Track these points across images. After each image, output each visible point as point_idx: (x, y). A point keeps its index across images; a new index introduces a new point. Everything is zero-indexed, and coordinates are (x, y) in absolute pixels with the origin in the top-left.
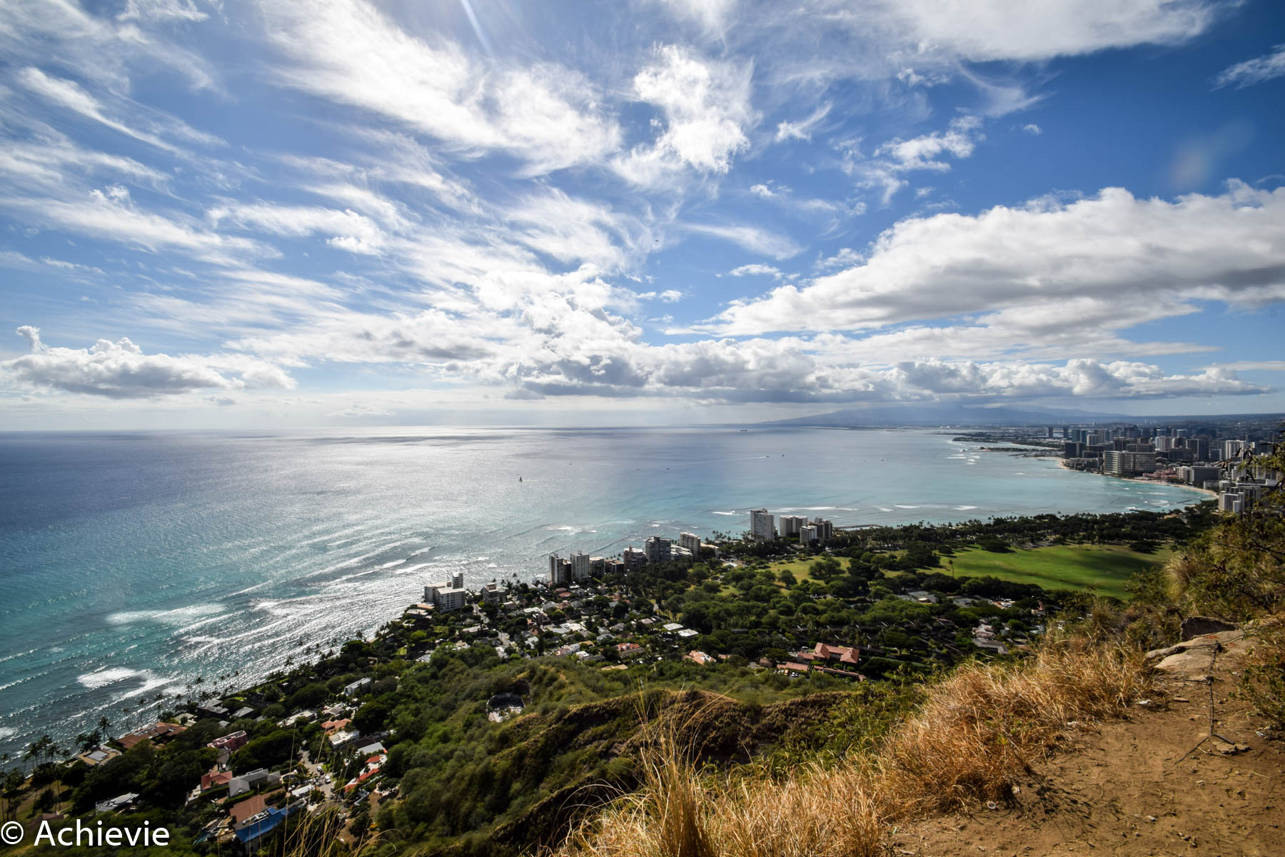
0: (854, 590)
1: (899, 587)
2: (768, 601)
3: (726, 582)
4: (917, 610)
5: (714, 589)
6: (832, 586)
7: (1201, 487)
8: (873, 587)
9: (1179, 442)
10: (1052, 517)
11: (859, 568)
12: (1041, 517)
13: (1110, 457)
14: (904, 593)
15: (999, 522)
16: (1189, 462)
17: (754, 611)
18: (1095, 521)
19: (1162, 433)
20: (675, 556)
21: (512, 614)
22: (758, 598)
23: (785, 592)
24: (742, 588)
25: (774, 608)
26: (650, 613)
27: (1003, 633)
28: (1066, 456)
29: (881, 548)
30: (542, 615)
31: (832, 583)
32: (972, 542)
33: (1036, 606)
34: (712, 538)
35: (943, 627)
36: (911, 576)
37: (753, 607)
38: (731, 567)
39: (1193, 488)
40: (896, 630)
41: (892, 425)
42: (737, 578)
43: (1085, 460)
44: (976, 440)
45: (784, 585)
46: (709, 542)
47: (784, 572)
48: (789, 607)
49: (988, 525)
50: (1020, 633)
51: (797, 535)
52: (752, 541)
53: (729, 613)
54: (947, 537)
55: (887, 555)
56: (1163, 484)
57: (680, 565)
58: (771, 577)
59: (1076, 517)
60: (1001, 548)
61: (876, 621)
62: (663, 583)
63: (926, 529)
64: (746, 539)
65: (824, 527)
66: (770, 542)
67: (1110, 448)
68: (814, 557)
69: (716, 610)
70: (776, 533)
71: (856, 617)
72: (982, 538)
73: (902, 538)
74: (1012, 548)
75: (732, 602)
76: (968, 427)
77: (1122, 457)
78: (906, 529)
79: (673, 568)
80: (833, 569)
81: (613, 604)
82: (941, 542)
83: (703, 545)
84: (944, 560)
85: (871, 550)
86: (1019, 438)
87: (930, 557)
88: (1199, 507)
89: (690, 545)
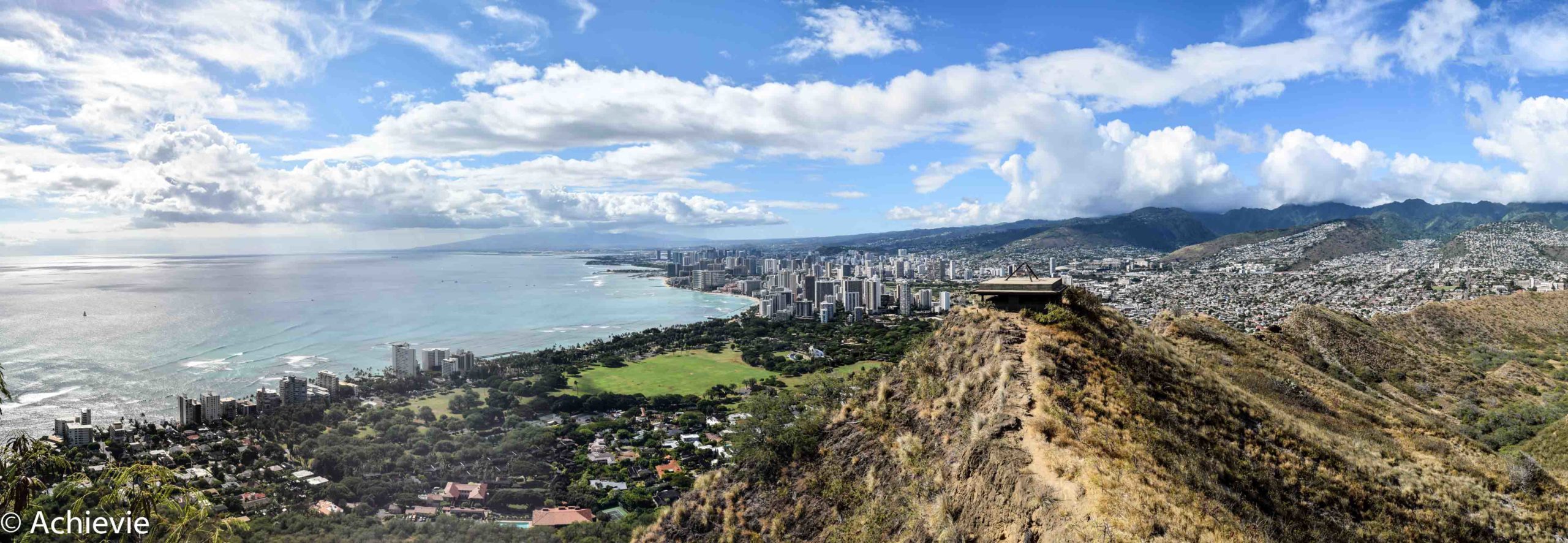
0: (488, 422)
1: (530, 412)
2: (404, 441)
3: (364, 423)
4: (544, 434)
5: (351, 431)
6: (469, 420)
7: (750, 295)
8: (508, 415)
9: (740, 261)
10: (655, 330)
11: (496, 397)
12: (647, 331)
13: (697, 275)
14: (535, 418)
15: (617, 339)
16: (744, 277)
17: (389, 453)
18: (685, 331)
19: (730, 255)
20: (312, 397)
21: (137, 455)
22: (395, 439)
23: (422, 430)
24: (379, 429)
25: (410, 448)
26: (280, 460)
27: (613, 442)
28: (669, 276)
29: (518, 375)
30: (167, 459)
31: (469, 417)
32: (595, 361)
33: (639, 414)
34: (352, 376)
35: (565, 447)
36: (543, 401)
37: (388, 449)
38: (369, 406)
39: (746, 297)
40: (523, 459)
41: (537, 251)
42: (375, 418)
43: (681, 278)
44: (604, 263)
45: (423, 422)
46: (348, 380)
47: (424, 408)
48: (425, 447)
49: (608, 343)
50: (626, 441)
51: (439, 368)
52: (394, 377)
53: (363, 457)
54: (575, 358)
55: (523, 382)
56: (729, 295)
57: (316, 406)
58: (409, 415)
59: (672, 328)
60: (617, 364)
61: (507, 451)
62: (296, 426)
63: (558, 353)
64: (388, 375)
65: (465, 359)
66: (413, 378)
67: (697, 267)
68: (455, 390)
69: (349, 455)
70: (418, 368)
71: (490, 450)
72: (602, 355)
73: (538, 363)
74: (625, 362)
75: (367, 444)
76: (597, 251)
77: (704, 274)
78: (541, 354)
79: (309, 410)
80: (472, 401)
81: (242, 449)
82: (569, 363)
83: (342, 383)
84: (571, 381)
85: (509, 378)
86: (637, 261)
87: (559, 379)
88: (748, 312)
89: (328, 385)
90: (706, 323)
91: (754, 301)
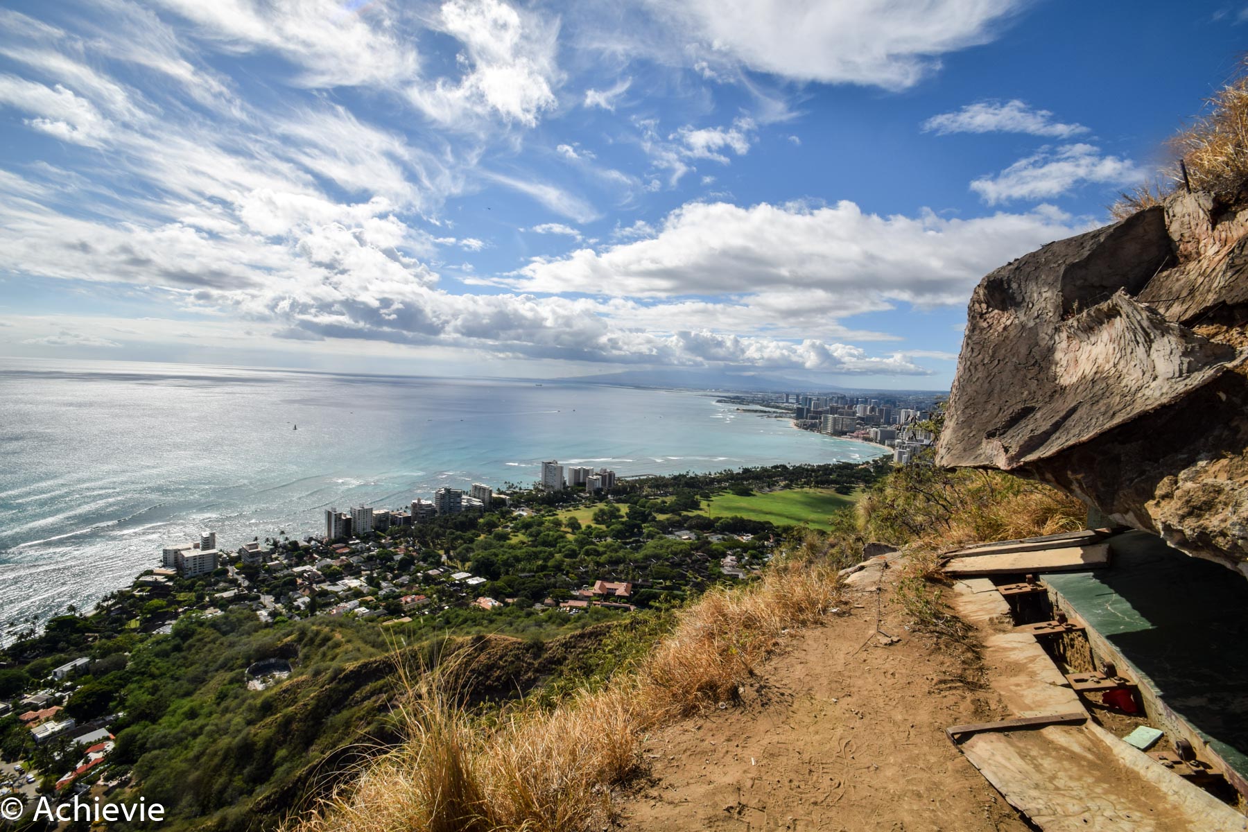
0: (630, 531)
1: (666, 528)
2: (554, 546)
3: (516, 530)
4: (681, 547)
5: (504, 537)
6: (612, 530)
7: (884, 444)
8: (647, 528)
9: (873, 409)
10: (784, 467)
11: (635, 513)
12: (776, 467)
13: (826, 419)
14: (671, 533)
15: (746, 471)
16: (877, 425)
17: (541, 556)
18: (813, 470)
19: (862, 402)
20: (466, 507)
21: (278, 575)
22: (545, 544)
23: (570, 537)
24: (531, 535)
25: (560, 551)
26: (438, 564)
27: (743, 561)
28: (797, 418)
29: (655, 495)
30: (315, 574)
31: (612, 527)
32: (725, 488)
33: (768, 539)
34: (504, 489)
35: (699, 560)
36: (677, 518)
37: (540, 552)
38: (521, 515)
39: (878, 445)
40: (662, 565)
41: (670, 387)
42: (527, 526)
43: (809, 421)
44: (733, 402)
45: (570, 530)
46: (501, 493)
47: (571, 518)
48: (574, 551)
49: (738, 474)
50: (756, 561)
51: (584, 484)
52: (542, 491)
53: (518, 560)
54: (707, 484)
55: (659, 501)
56: (859, 441)
57: (471, 515)
58: (558, 524)
59: (800, 467)
60: (746, 493)
61: (647, 558)
62: (453, 533)
63: (692, 478)
64: (536, 489)
65: (608, 477)
66: (559, 492)
67: (827, 412)
68: (599, 504)
69: (505, 557)
70: (565, 483)
71: (632, 556)
72: (732, 485)
73: (673, 486)
74: (754, 493)
75: (520, 548)
76: (728, 391)
77: (835, 419)
78: (675, 478)
79: (464, 519)
80: (614, 514)
81: (398, 558)
82: (702, 489)
83: (494, 495)
84: (703, 504)
85: (646, 496)
86: (765, 402)
87: (693, 501)
88: (881, 459)
89: (481, 496)
90: (834, 465)
91: (888, 450)
